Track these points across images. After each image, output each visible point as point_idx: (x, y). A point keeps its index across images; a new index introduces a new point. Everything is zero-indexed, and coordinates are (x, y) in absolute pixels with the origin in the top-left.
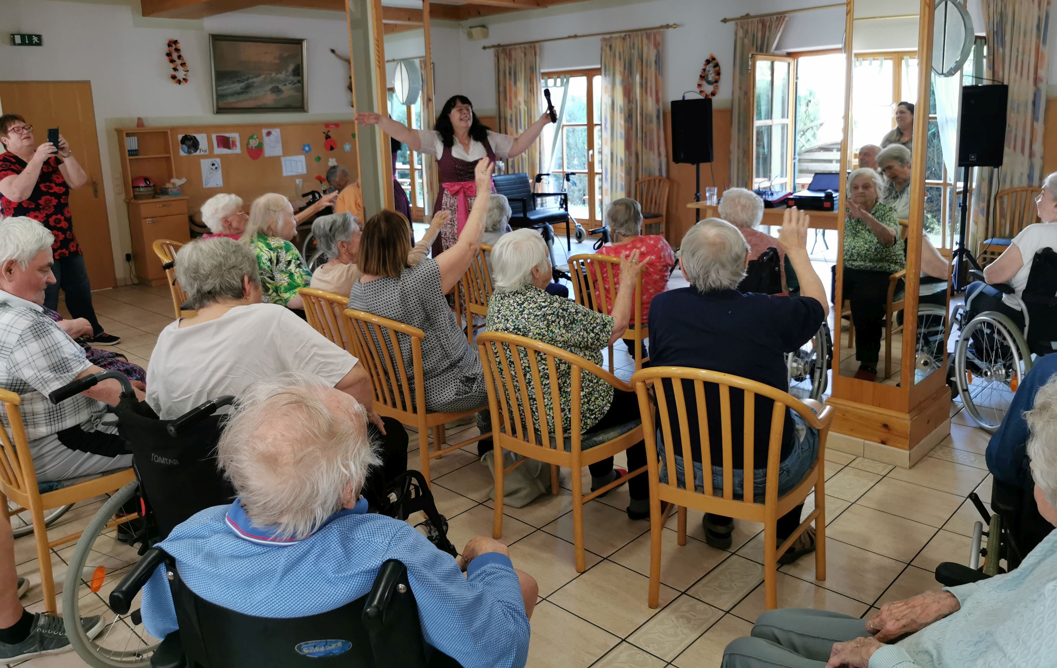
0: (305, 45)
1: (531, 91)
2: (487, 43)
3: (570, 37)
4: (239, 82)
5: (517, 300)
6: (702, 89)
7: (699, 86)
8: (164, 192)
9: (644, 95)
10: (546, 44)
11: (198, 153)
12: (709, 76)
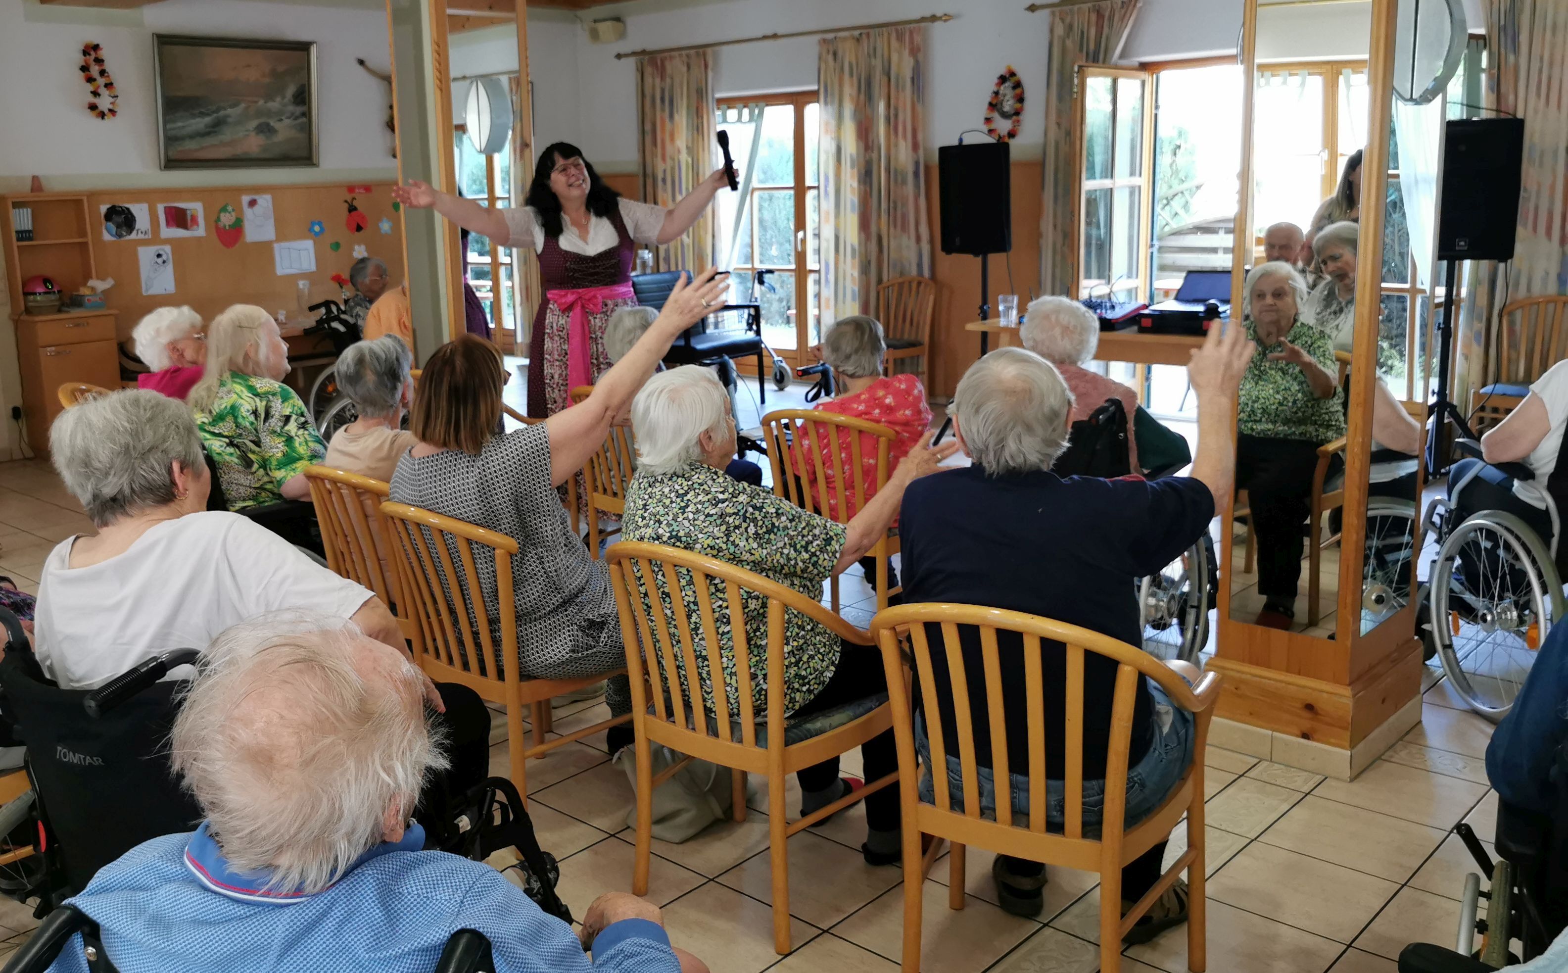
0: (314, 50)
1: (698, 130)
2: (625, 47)
3: (765, 37)
4: (202, 115)
5: (677, 487)
6: (993, 126)
7: (988, 120)
8: (77, 302)
9: (892, 137)
10: (725, 48)
11: (133, 236)
12: (1004, 104)
